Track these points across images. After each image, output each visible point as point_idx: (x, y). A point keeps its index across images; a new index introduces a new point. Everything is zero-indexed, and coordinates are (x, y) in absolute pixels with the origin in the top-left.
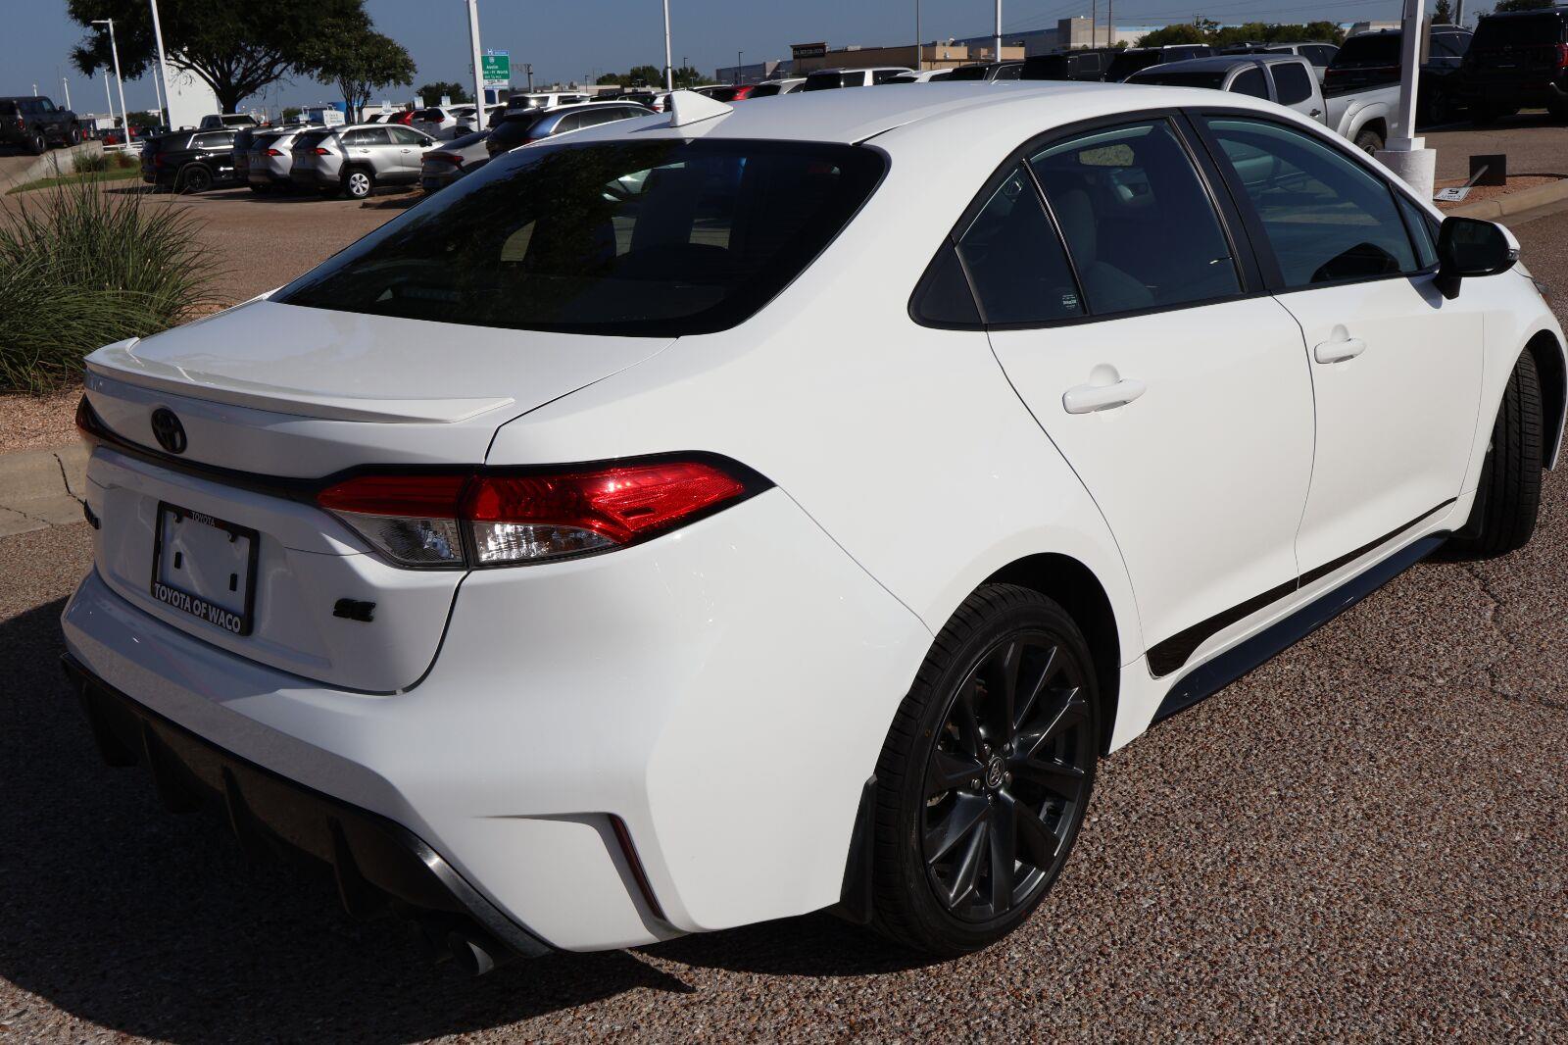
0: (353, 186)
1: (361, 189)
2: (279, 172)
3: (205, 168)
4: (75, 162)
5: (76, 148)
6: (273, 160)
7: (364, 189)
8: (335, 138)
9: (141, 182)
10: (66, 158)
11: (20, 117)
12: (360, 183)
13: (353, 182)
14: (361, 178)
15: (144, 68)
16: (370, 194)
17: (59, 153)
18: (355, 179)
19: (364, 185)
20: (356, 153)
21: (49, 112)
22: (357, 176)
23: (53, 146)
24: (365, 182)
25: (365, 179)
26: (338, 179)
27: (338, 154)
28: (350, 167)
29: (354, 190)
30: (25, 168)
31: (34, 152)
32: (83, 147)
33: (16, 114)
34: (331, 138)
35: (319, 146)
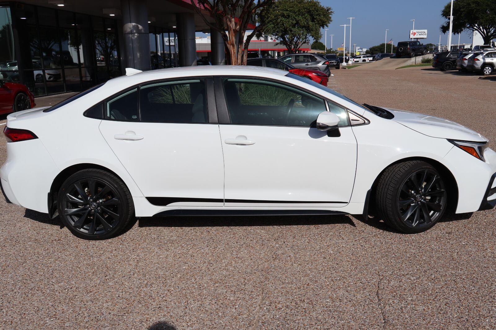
0: (485, 71)
1: (488, 72)
2: (476, 66)
3: (451, 64)
4: (422, 60)
5: (423, 56)
6: (475, 62)
7: (489, 72)
8: (482, 55)
9: (431, 67)
10: (419, 59)
11: (409, 47)
12: (488, 70)
13: (485, 70)
14: (488, 68)
15: (462, 30)
16: (491, 74)
17: (417, 57)
18: (486, 69)
19: (489, 71)
20: (488, 60)
21: (418, 45)
22: (487, 68)
23: (416, 55)
24: (490, 70)
25: (490, 69)
26: (480, 68)
27: (482, 60)
28: (485, 65)
29: (485, 72)
30: (405, 61)
31: (410, 57)
32: (426, 56)
33: (407, 46)
34: (481, 55)
35: (476, 58)
